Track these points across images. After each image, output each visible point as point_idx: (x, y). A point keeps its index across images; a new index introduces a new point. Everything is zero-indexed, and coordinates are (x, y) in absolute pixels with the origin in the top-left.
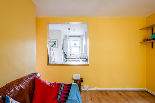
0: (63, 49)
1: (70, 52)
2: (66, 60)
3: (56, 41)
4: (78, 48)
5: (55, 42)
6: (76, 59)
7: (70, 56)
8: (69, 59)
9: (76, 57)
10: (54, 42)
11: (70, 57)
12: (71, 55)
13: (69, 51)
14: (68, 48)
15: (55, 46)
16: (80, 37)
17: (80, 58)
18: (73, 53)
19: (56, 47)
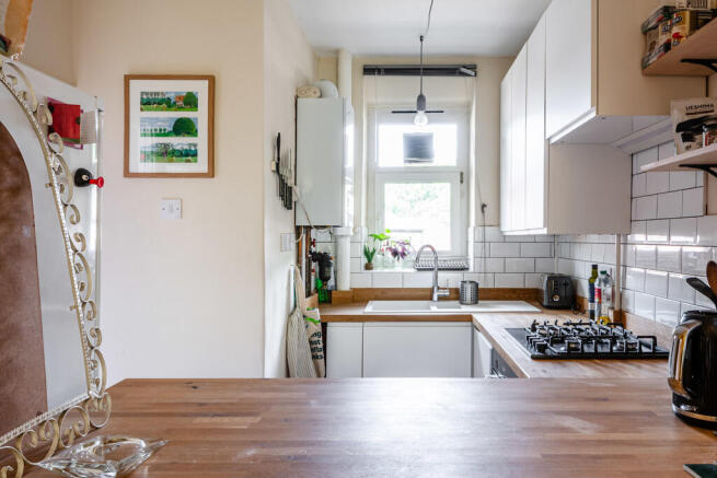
0: (286, 195)
1: (365, 231)
2: (317, 314)
3: (200, 89)
4: (443, 191)
5: (190, 101)
6: (426, 295)
7: (368, 267)
8: (359, 297)
9: (425, 281)
10: (166, 103)
11: (365, 281)
12: (377, 257)
13: (357, 219)
14: (348, 188)
15: (189, 155)
16: (473, 68)
17: (468, 294)
18: (395, 239)
19: (201, 165)
